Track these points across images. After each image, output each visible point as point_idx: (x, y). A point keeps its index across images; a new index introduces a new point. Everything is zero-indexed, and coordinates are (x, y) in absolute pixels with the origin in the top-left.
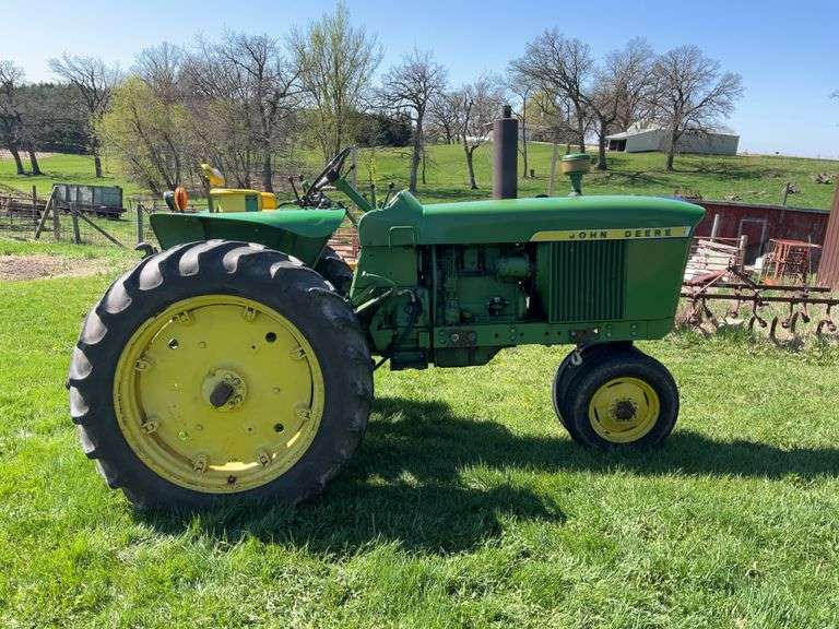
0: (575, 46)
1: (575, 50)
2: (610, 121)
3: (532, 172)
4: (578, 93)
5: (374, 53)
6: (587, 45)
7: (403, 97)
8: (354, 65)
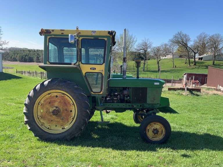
0: (185, 36)
1: (186, 36)
2: (196, 53)
3: (176, 66)
4: (187, 46)
5: (135, 40)
6: (188, 35)
7: (141, 50)
8: (130, 43)
